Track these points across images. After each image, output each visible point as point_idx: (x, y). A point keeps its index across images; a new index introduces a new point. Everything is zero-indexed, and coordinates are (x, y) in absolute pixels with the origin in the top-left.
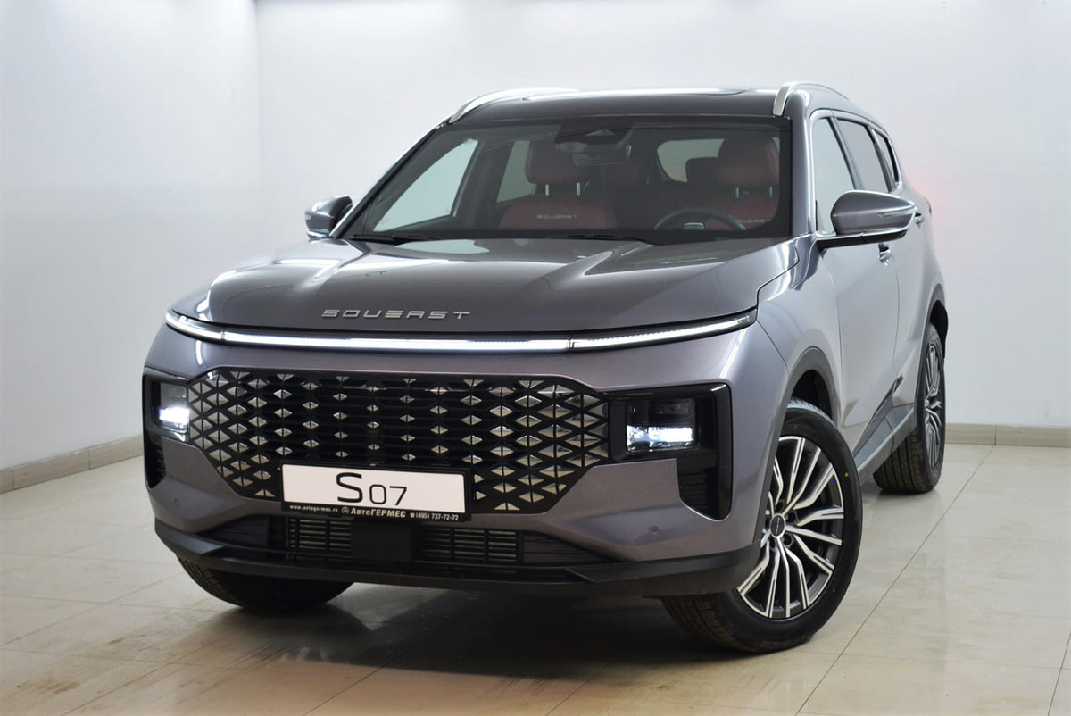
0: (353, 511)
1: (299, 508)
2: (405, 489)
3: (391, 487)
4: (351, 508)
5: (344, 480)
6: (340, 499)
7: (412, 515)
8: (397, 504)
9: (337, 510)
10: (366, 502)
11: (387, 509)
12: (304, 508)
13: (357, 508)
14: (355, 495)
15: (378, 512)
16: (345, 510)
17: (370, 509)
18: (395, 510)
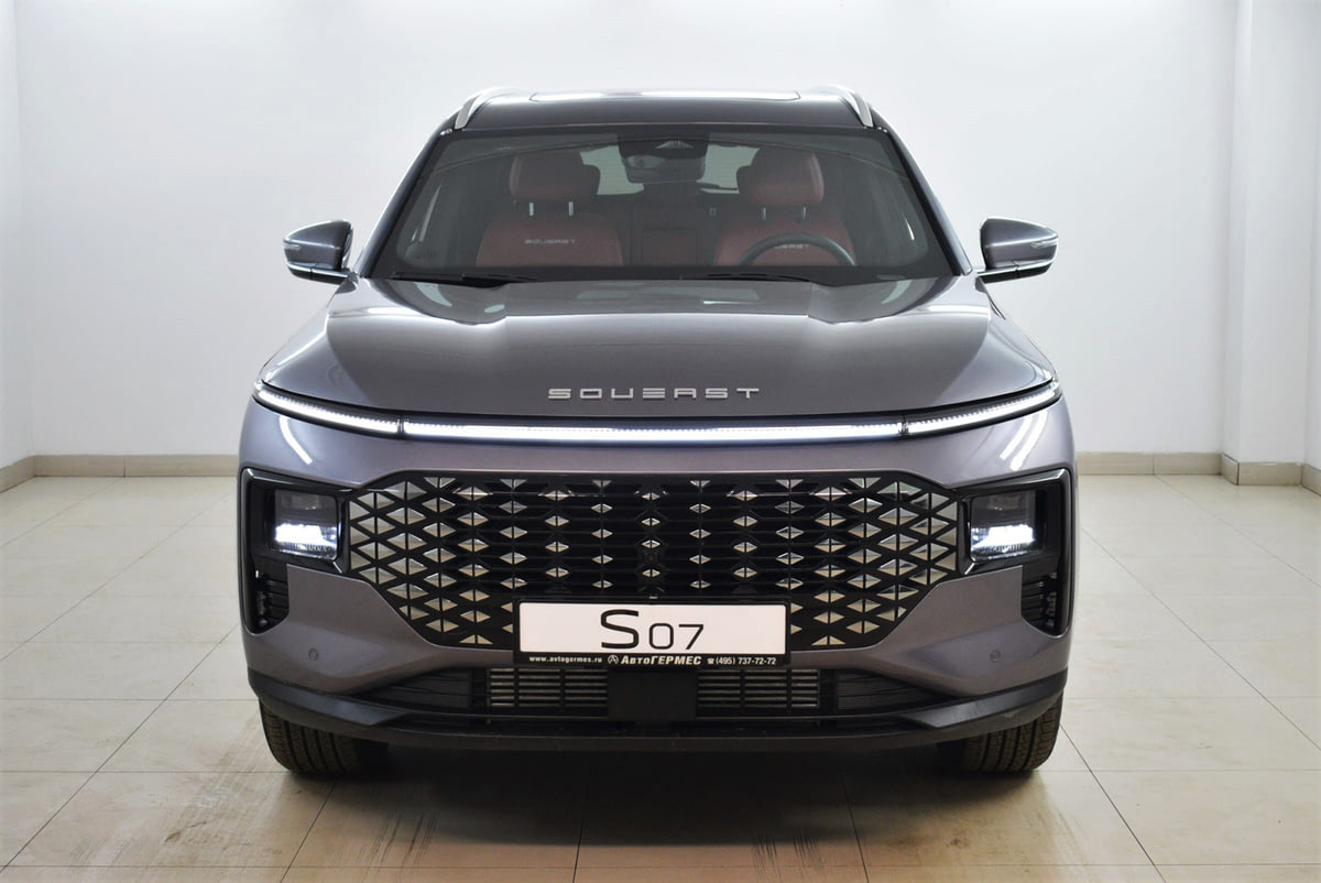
0: (625, 660)
1: (544, 659)
2: (701, 627)
3: (681, 626)
4: (621, 656)
5: (610, 620)
6: (604, 645)
7: (711, 661)
8: (689, 647)
9: (600, 660)
10: (643, 647)
11: (674, 655)
12: (552, 659)
13: (630, 655)
14: (629, 638)
15: (661, 659)
16: (613, 659)
17: (650, 656)
18: (686, 655)
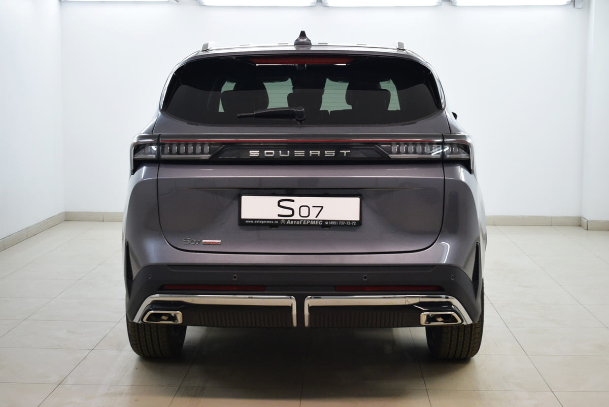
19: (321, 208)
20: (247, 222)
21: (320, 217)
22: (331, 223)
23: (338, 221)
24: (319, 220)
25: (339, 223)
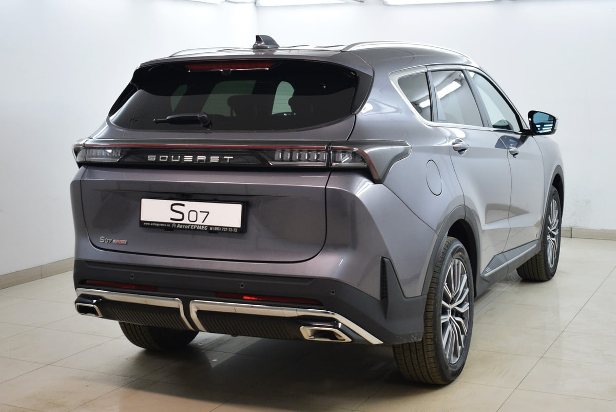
19: (207, 213)
20: (145, 224)
21: (207, 223)
22: (215, 229)
23: (221, 227)
24: (205, 226)
25: (222, 229)
